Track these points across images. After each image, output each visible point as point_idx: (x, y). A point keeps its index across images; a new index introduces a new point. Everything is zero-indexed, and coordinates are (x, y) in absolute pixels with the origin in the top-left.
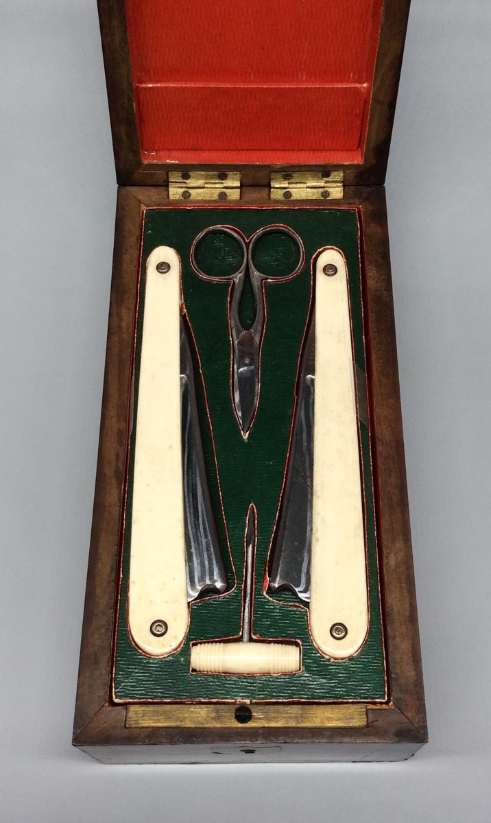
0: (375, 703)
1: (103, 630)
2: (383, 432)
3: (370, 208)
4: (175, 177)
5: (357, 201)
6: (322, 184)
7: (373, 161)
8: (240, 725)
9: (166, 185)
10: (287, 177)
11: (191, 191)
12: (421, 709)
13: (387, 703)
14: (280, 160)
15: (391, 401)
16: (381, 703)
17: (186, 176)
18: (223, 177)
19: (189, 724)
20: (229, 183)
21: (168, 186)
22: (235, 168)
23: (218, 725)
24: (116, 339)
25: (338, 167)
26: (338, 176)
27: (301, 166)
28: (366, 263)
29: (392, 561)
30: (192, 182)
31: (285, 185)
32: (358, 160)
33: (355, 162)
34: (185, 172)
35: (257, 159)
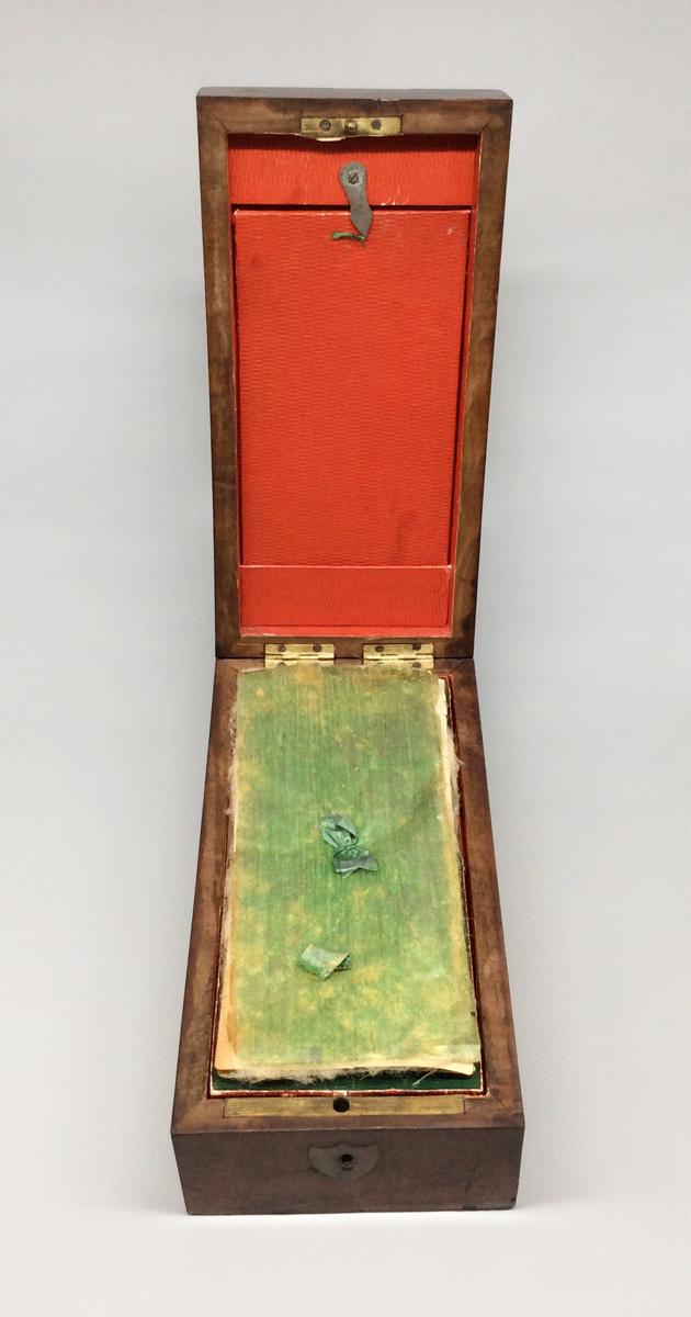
0: (471, 1093)
1: (201, 1033)
2: (476, 861)
3: (460, 676)
4: (271, 649)
5: (447, 671)
6: (414, 656)
7: (461, 635)
8: (338, 1114)
9: (262, 657)
10: (379, 649)
11: (286, 662)
12: (518, 1099)
13: (484, 1093)
14: (372, 635)
15: (483, 836)
16: (478, 1094)
17: (282, 649)
18: (317, 649)
19: (287, 1114)
20: (322, 655)
21: (264, 658)
22: (329, 640)
23: (317, 1115)
25: (428, 640)
26: (428, 648)
27: (392, 639)
28: (457, 721)
29: (486, 970)
30: (287, 654)
31: (378, 656)
32: (447, 633)
33: (444, 636)
34: (282, 643)
35: (350, 633)
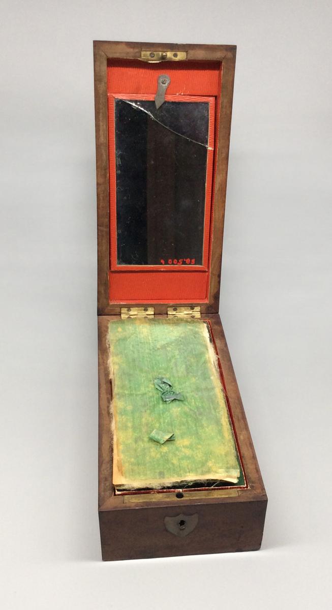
0: (241, 488)
1: (108, 469)
2: (231, 395)
3: (214, 320)
4: (124, 310)
5: (208, 318)
6: (191, 313)
7: (213, 302)
8: (179, 499)
9: (120, 314)
10: (175, 310)
11: (131, 316)
12: (263, 489)
13: (247, 487)
14: (171, 303)
15: (234, 384)
16: (244, 488)
17: (129, 310)
18: (146, 310)
19: (154, 500)
20: (148, 312)
21: (120, 315)
22: (151, 306)
23: (168, 500)
24: (102, 367)
25: (197, 305)
26: (198, 309)
27: (181, 304)
28: (215, 338)
29: (241, 437)
30: (132, 313)
31: (174, 313)
32: (207, 301)
33: (205, 302)
34: (129, 307)
35: (161, 302)
